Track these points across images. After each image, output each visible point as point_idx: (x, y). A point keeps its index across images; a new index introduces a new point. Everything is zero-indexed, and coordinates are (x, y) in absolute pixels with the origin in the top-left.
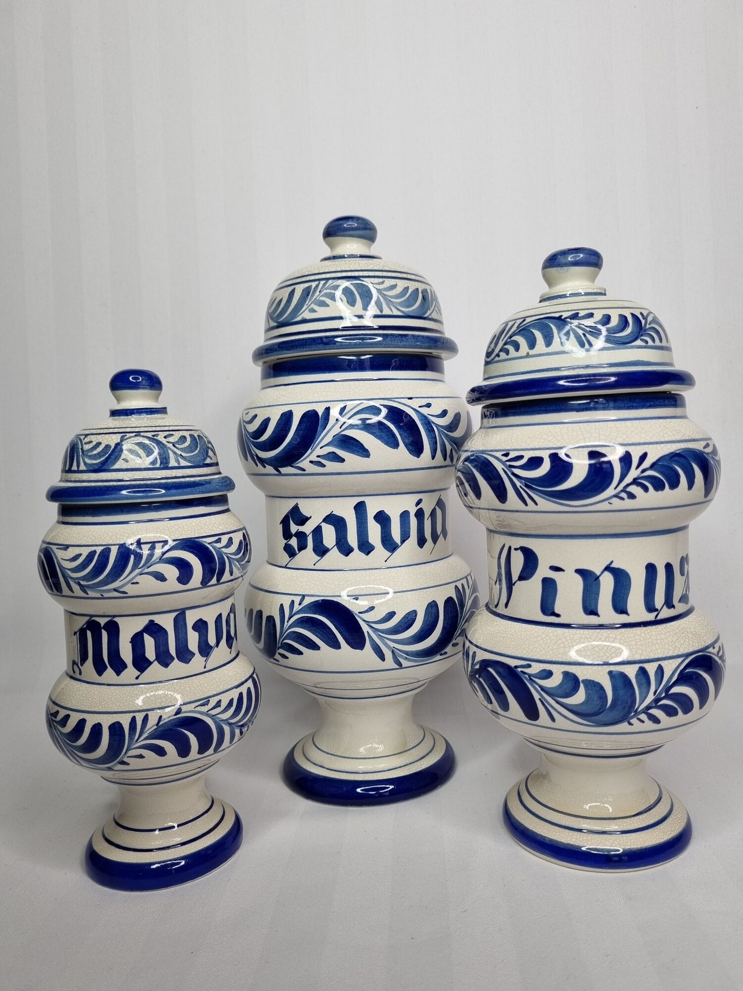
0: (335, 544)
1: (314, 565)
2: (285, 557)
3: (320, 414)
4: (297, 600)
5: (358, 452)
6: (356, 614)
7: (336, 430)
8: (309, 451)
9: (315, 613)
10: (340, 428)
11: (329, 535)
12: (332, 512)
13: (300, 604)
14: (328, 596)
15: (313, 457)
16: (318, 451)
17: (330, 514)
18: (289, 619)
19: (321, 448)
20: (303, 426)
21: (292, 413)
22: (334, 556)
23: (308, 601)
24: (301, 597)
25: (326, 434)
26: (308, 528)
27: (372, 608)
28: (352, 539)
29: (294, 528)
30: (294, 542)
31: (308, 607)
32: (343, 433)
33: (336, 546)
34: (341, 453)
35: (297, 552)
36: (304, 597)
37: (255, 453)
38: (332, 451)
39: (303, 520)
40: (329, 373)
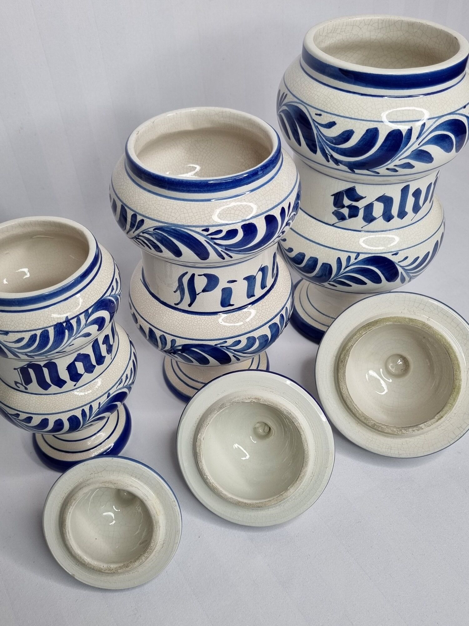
0: (382, 215)
1: (362, 228)
2: (334, 219)
3: (404, 134)
4: (353, 256)
5: (426, 160)
6: (396, 263)
7: (415, 147)
8: (389, 162)
9: (368, 265)
10: (419, 145)
11: (378, 209)
12: (385, 194)
13: (356, 259)
14: (377, 253)
15: (391, 166)
16: (397, 162)
17: (383, 195)
18: (346, 268)
19: (399, 160)
20: (388, 143)
21: (378, 131)
22: (379, 223)
23: (362, 257)
24: (356, 254)
25: (407, 150)
26: (361, 204)
27: (406, 258)
28: (395, 210)
29: (347, 202)
30: (345, 211)
31: (363, 261)
32: (420, 148)
33: (382, 217)
34: (413, 162)
35: (347, 218)
36: (358, 254)
37: (330, 153)
38: (407, 162)
39: (359, 198)
40: (407, 89)
